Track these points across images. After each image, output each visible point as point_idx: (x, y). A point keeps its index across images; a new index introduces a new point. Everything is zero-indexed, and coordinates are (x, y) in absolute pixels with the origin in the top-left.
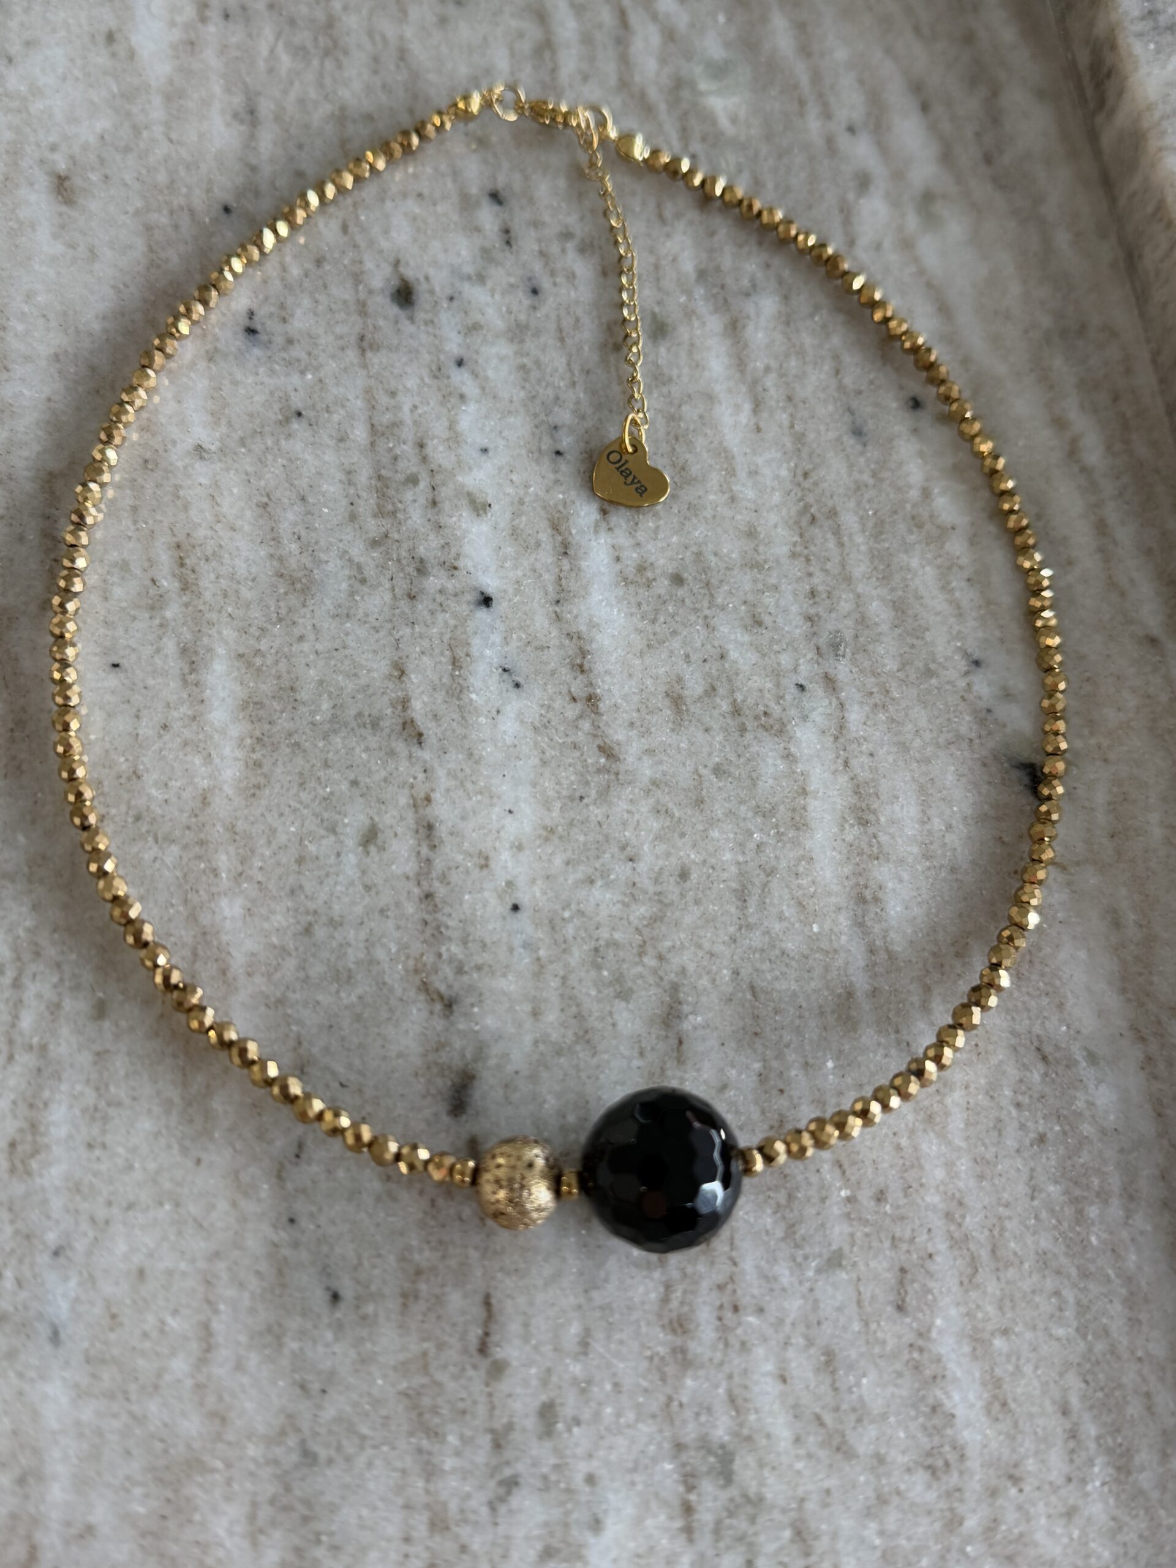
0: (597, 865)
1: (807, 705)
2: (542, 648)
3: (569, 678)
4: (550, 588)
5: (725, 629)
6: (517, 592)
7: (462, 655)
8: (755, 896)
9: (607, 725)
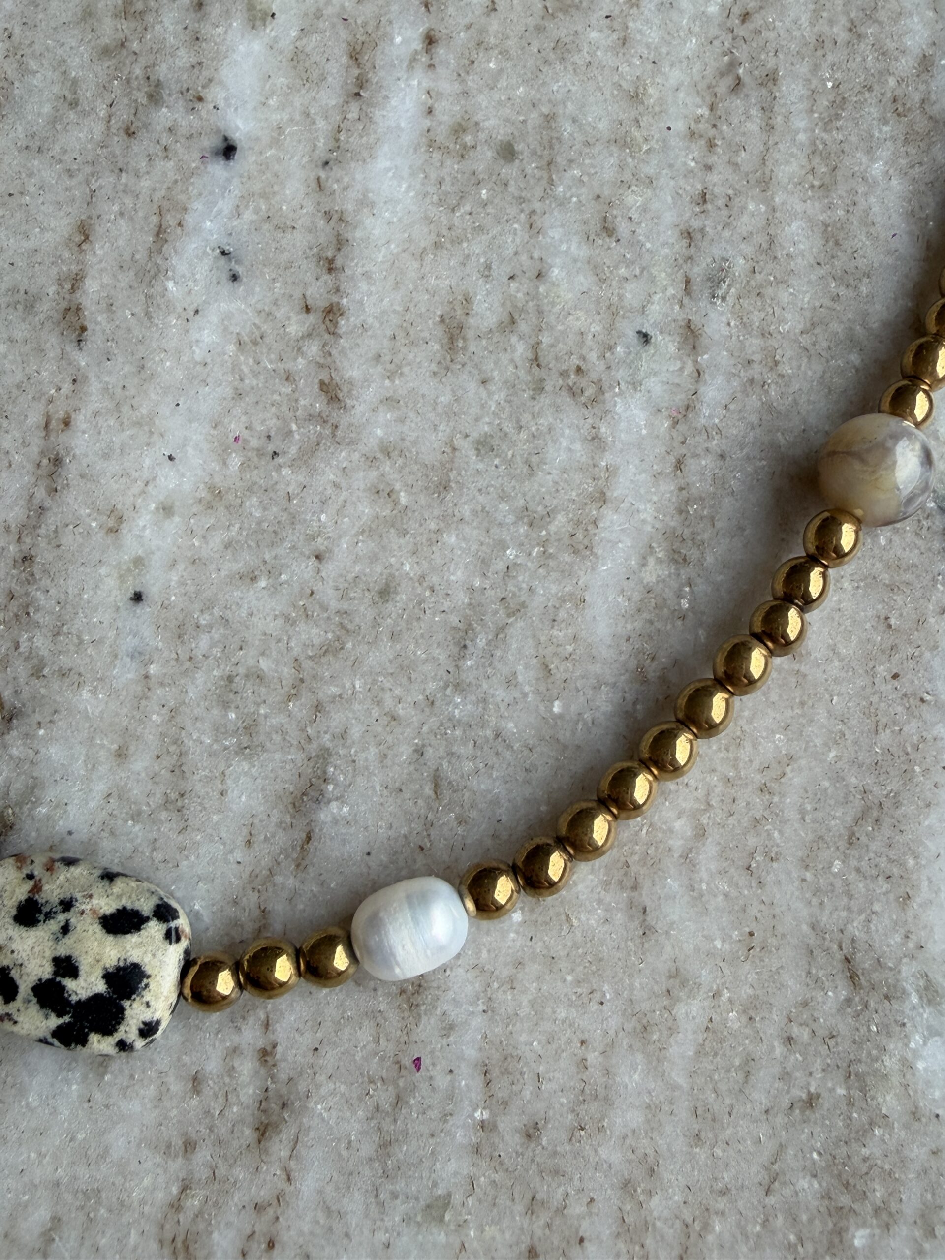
0: (267, 557)
1: (645, 367)
2: (282, 228)
3: (309, 277)
4: (321, 143)
5: (555, 234)
6: (275, 142)
7: (173, 223)
8: (481, 642)
9: (343, 352)
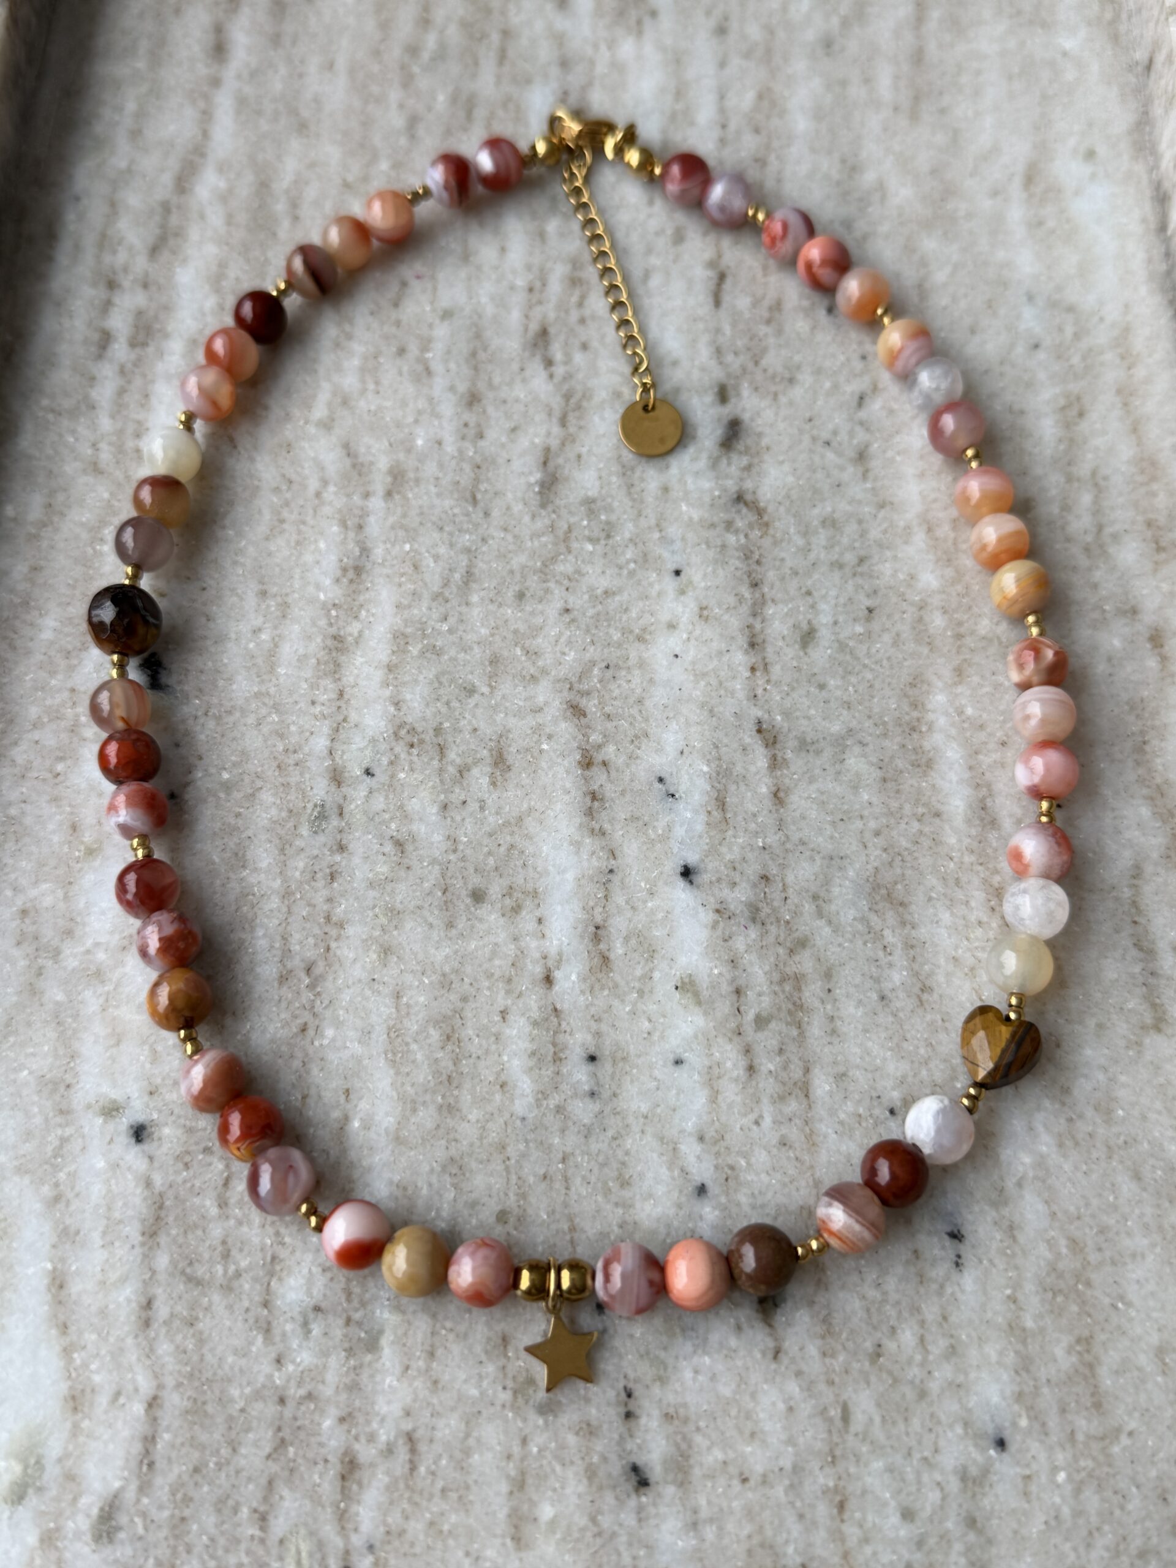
0: (599, 607)
2: (634, 818)
3: (608, 787)
4: (618, 886)
6: (653, 883)
7: (715, 813)
8: (457, 576)
9: (575, 738)
